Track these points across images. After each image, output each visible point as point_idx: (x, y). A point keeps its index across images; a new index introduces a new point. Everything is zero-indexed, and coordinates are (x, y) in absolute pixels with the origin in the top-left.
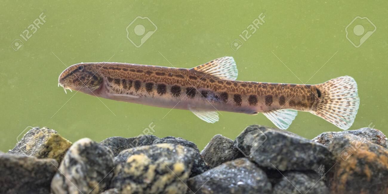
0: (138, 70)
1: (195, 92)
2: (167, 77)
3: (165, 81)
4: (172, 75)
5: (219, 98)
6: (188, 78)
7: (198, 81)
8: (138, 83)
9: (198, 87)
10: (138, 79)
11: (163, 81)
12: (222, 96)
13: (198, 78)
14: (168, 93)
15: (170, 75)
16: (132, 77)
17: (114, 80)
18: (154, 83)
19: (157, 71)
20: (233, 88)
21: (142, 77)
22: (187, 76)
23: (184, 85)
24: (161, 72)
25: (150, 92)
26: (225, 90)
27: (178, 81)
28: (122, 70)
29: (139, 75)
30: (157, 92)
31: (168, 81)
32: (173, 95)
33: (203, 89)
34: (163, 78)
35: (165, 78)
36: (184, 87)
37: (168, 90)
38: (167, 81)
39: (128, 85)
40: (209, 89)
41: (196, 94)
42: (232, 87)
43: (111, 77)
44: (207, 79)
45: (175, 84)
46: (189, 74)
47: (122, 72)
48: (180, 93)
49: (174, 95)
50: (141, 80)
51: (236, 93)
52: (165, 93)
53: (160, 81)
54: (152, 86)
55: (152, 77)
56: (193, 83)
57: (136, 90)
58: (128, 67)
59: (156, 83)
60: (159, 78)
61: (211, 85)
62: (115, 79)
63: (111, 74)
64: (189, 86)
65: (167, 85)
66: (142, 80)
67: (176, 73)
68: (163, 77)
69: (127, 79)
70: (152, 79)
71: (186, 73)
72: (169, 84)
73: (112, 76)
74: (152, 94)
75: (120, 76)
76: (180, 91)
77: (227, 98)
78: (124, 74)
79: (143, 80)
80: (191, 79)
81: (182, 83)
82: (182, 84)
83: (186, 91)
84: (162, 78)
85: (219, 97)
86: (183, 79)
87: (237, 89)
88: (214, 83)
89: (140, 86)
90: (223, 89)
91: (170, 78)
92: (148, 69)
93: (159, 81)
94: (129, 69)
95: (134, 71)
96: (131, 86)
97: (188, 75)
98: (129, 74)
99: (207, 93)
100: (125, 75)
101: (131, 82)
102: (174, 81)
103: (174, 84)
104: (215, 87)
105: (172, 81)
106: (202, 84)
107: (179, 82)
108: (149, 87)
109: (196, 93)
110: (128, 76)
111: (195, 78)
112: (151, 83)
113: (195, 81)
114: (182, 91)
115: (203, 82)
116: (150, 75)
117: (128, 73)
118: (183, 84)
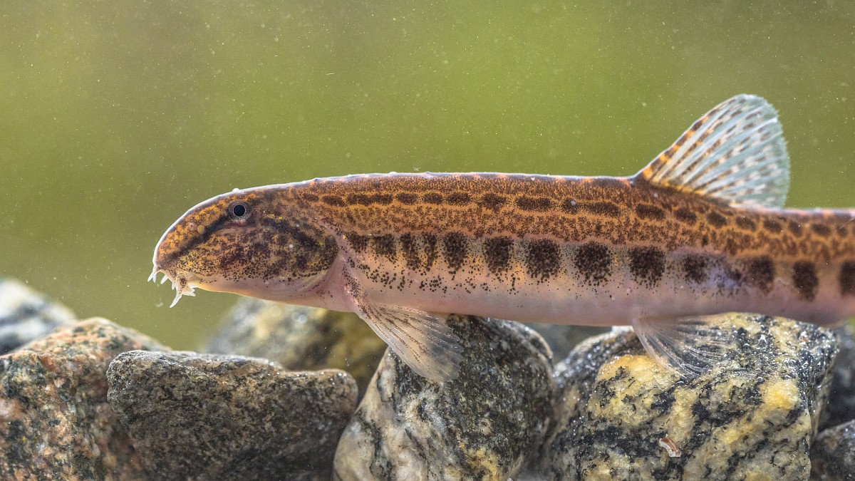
0: (451, 193)
1: (661, 264)
2: (561, 214)
3: (554, 229)
4: (577, 206)
5: (745, 280)
6: (633, 216)
7: (669, 225)
8: (455, 242)
9: (672, 245)
10: (455, 228)
11: (546, 231)
12: (755, 272)
13: (667, 211)
14: (565, 271)
15: (567, 206)
16: (434, 222)
17: (372, 241)
18: (514, 237)
19: (521, 195)
20: (789, 242)
21: (469, 219)
22: (629, 206)
23: (621, 240)
24: (536, 197)
25: (504, 272)
26: (762, 251)
27: (599, 228)
28: (395, 203)
29: (458, 212)
30: (525, 269)
31: (563, 228)
32: (583, 278)
33: (688, 249)
34: (545, 220)
35: (551, 219)
36: (623, 246)
37: (567, 262)
38: (559, 229)
39: (423, 256)
40: (710, 248)
41: (666, 271)
42: (785, 239)
43: (360, 232)
44: (697, 213)
45: (589, 239)
46: (635, 201)
47: (398, 210)
48: (607, 271)
49: (587, 278)
50: (465, 231)
51: (800, 257)
52: (555, 273)
53: (536, 232)
54: (506, 250)
55: (506, 219)
56: (653, 231)
57: (452, 269)
58: (415, 188)
59: (519, 239)
60: (531, 219)
61: (714, 234)
62: (375, 238)
63: (358, 222)
64: (639, 243)
65: (560, 242)
66: (470, 230)
67: (588, 198)
68: (543, 214)
69: (417, 233)
70: (506, 222)
71: (621, 196)
72: (566, 240)
73: (362, 227)
74: (511, 278)
75: (390, 222)
76: (609, 262)
77: (770, 279)
78: (407, 214)
79: (474, 231)
80: (642, 218)
81: (615, 235)
82: (612, 239)
83: (628, 260)
84: (540, 218)
85: (744, 276)
86: (615, 221)
87: (803, 245)
88: (724, 229)
89: (464, 253)
90: (756, 247)
91: (569, 216)
92: (487, 188)
93: (531, 228)
94: (420, 194)
95: (437, 200)
96: (432, 258)
97: (630, 201)
98: (421, 214)
99: (703, 265)
100: (411, 220)
101: (431, 240)
102: (585, 228)
103: (584, 238)
104: (729, 241)
105: (578, 227)
106: (684, 233)
107: (603, 230)
108: (498, 254)
109: (666, 266)
110: (420, 220)
111: (658, 214)
112: (502, 240)
113: (658, 224)
114: (615, 263)
115: (688, 228)
116: (496, 210)
117: (419, 210)
118: (616, 237)
